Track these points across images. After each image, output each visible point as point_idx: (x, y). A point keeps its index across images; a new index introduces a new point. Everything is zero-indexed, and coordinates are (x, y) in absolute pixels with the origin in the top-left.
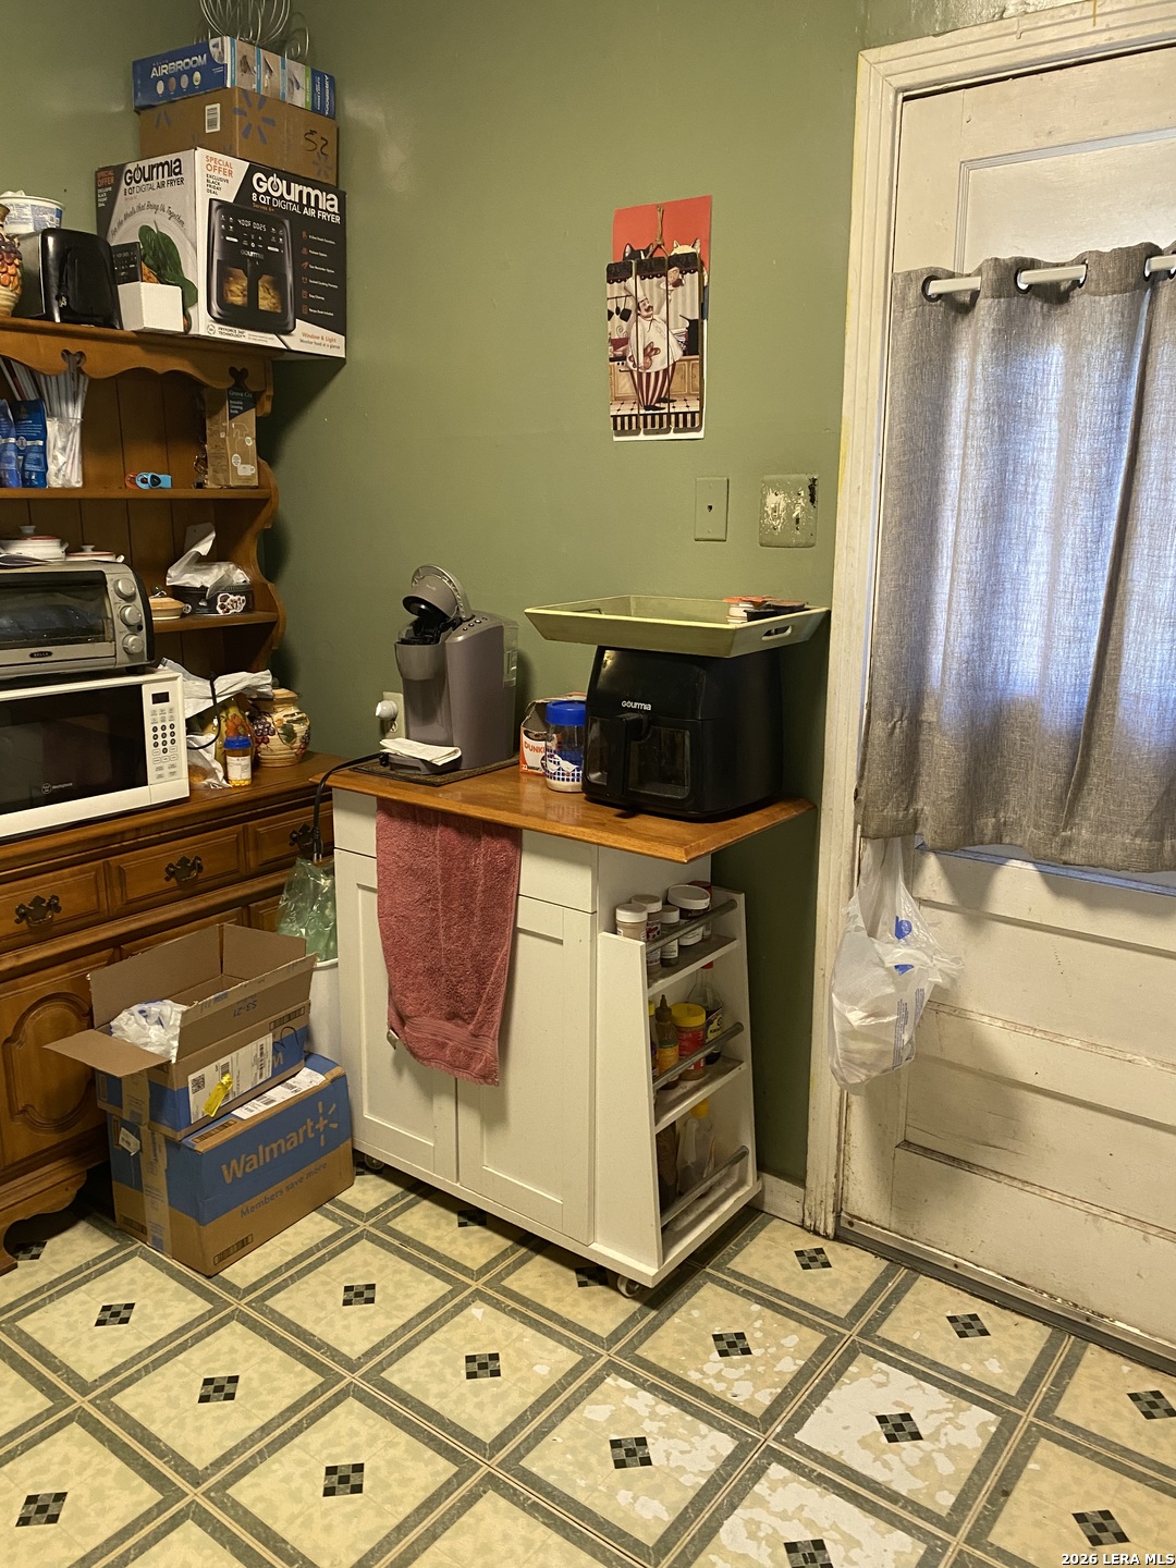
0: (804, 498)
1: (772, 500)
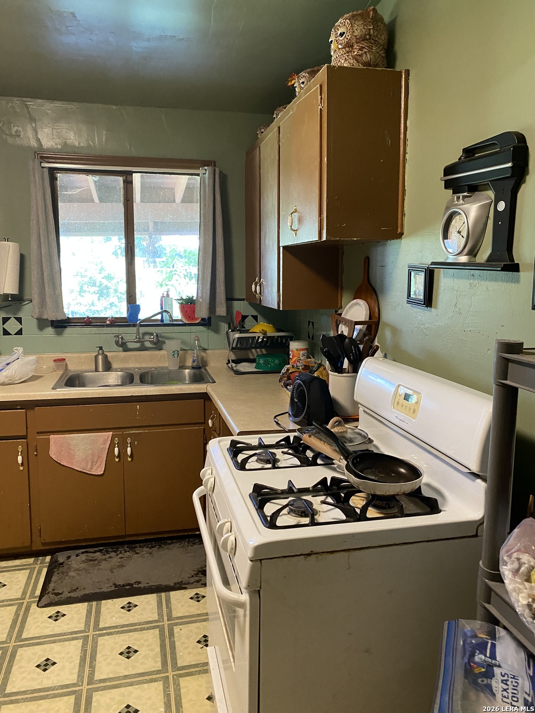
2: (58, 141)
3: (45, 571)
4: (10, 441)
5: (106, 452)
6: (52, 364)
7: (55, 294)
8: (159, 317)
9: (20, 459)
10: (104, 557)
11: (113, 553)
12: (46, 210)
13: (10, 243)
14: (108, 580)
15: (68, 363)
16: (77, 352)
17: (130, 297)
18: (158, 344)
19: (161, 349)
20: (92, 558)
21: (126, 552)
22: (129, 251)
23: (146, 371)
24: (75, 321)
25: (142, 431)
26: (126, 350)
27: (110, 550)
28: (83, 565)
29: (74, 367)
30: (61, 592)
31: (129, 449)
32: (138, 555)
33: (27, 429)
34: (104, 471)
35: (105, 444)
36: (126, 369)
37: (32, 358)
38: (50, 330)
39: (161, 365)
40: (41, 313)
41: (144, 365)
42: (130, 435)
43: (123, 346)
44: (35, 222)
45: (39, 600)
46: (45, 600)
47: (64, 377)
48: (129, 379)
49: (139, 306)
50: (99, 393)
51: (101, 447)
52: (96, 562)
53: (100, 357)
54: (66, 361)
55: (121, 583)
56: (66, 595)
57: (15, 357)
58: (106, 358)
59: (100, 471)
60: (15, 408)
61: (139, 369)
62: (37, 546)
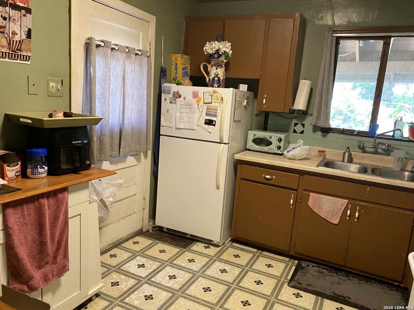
0: (60, 84)
1: (51, 84)
2: (345, 20)
3: (294, 268)
4: (288, 190)
5: (342, 211)
6: (317, 153)
7: (326, 112)
8: (391, 134)
9: (292, 201)
10: (329, 274)
11: (335, 274)
12: (330, 62)
13: (307, 81)
14: (330, 288)
15: (326, 154)
16: (333, 149)
17: (373, 118)
18: (388, 152)
19: (389, 155)
20: (321, 271)
21: (343, 276)
22: (379, 89)
23: (376, 167)
24: (335, 130)
25: (368, 205)
26: (364, 152)
27: (333, 271)
28: (315, 273)
29: (329, 156)
30: (302, 283)
31: (357, 214)
32: (351, 281)
33: (298, 186)
34: (339, 223)
35: (342, 206)
36: (362, 164)
37: (308, 147)
38: (319, 133)
39: (387, 165)
40: (316, 122)
41: (375, 164)
42: (359, 205)
43: (363, 149)
44: (322, 69)
45: (289, 283)
46: (292, 283)
47: (323, 161)
48: (364, 170)
49: (378, 125)
50: (344, 174)
51: (339, 207)
52: (324, 275)
53: (347, 153)
54: (326, 152)
55: (338, 294)
56: (304, 286)
57: (298, 145)
58: (350, 155)
59: (336, 222)
60: (294, 173)
61: (371, 165)
62: (292, 253)
